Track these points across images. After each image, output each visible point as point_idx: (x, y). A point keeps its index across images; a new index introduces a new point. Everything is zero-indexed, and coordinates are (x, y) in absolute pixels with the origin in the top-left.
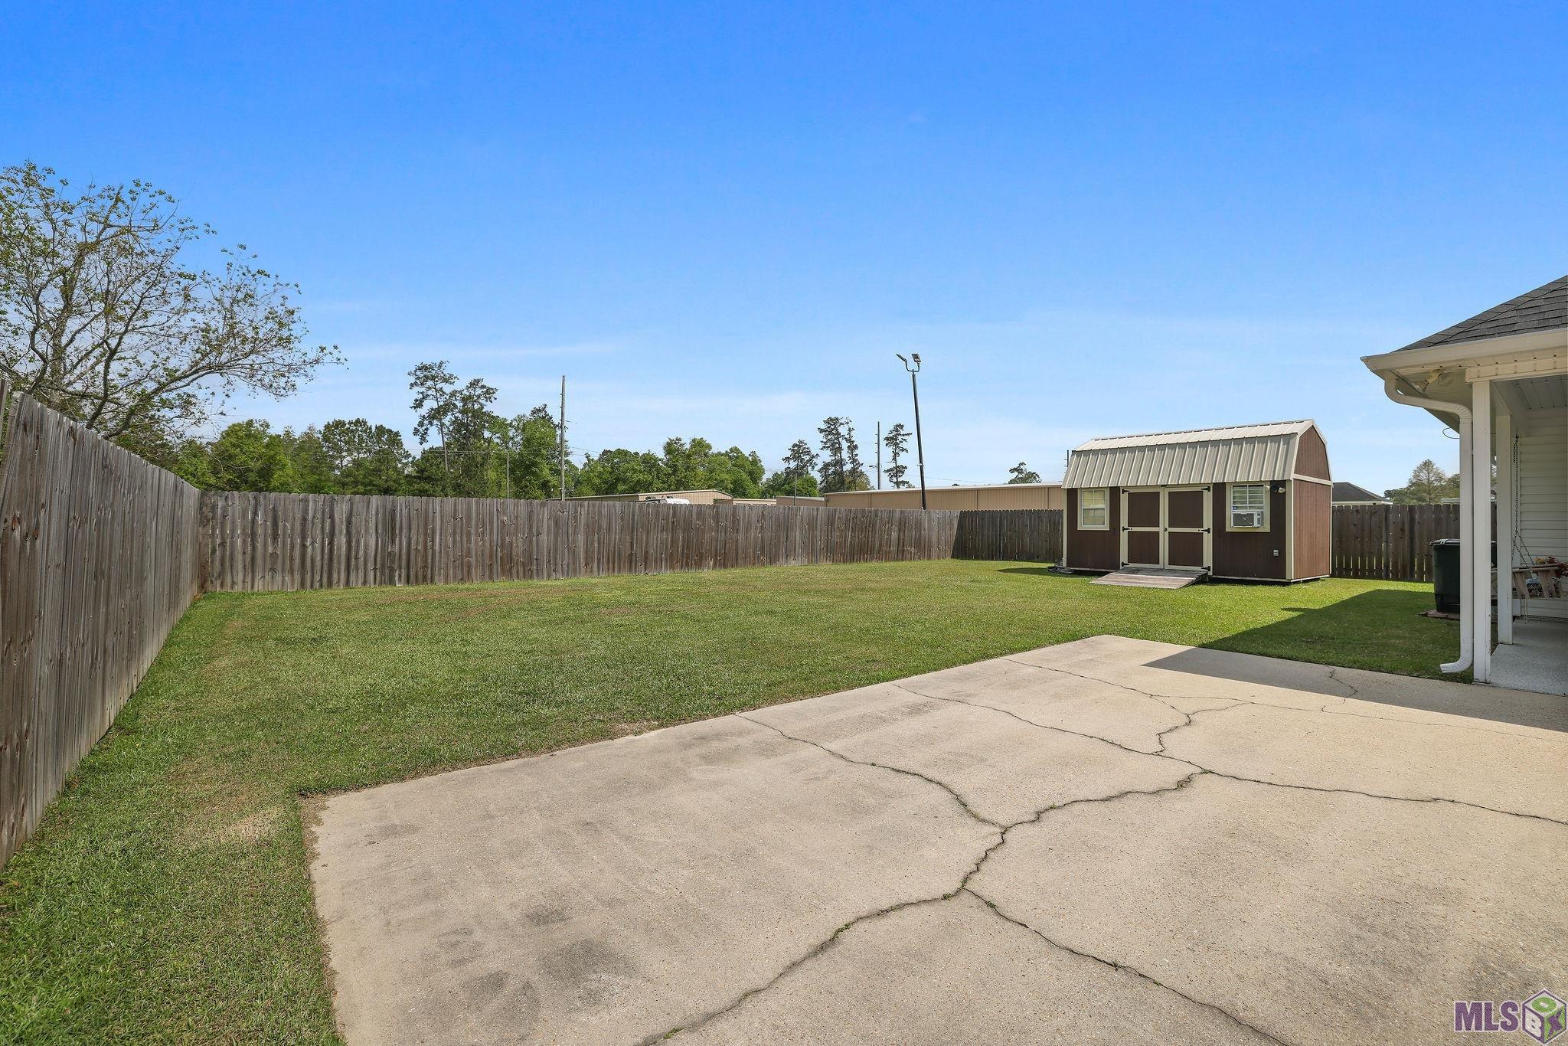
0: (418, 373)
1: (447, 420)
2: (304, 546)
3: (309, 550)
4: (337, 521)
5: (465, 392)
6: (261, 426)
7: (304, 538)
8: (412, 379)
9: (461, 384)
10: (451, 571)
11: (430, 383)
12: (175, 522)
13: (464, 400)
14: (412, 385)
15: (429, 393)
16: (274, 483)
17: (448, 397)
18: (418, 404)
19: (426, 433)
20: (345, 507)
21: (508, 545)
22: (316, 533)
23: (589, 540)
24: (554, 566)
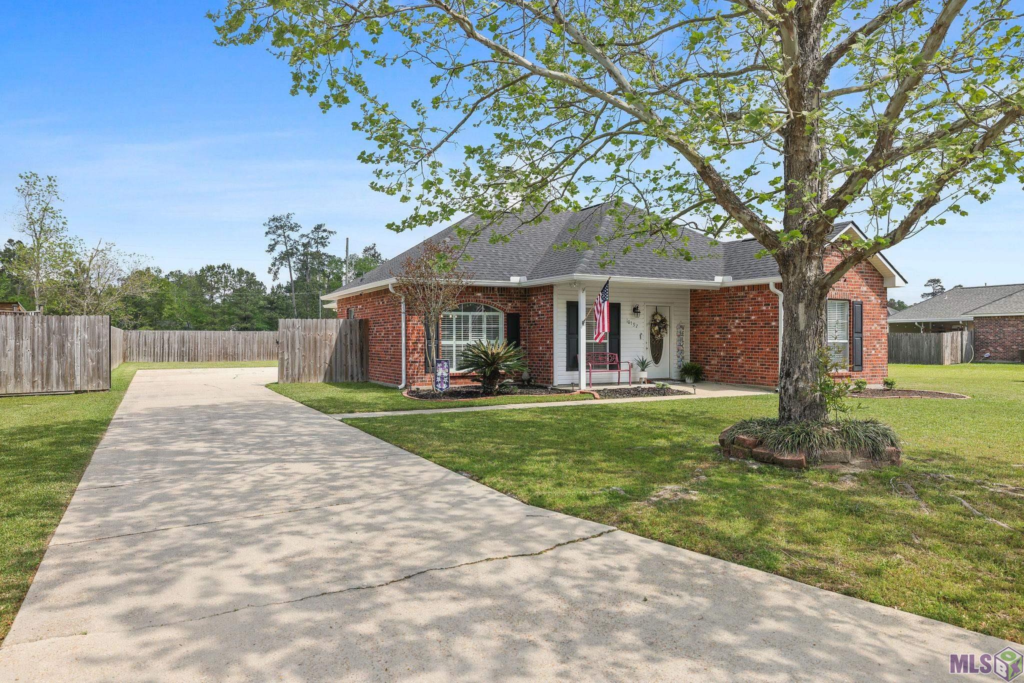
0: (271, 224)
1: (294, 260)
2: (154, 348)
3: (156, 349)
4: (165, 340)
5: (310, 236)
8: (267, 229)
10: (204, 357)
11: (280, 232)
13: (306, 245)
14: (267, 233)
15: (279, 239)
17: (293, 243)
18: (272, 248)
19: (277, 272)
21: (225, 349)
22: (158, 344)
23: (259, 348)
24: (244, 357)
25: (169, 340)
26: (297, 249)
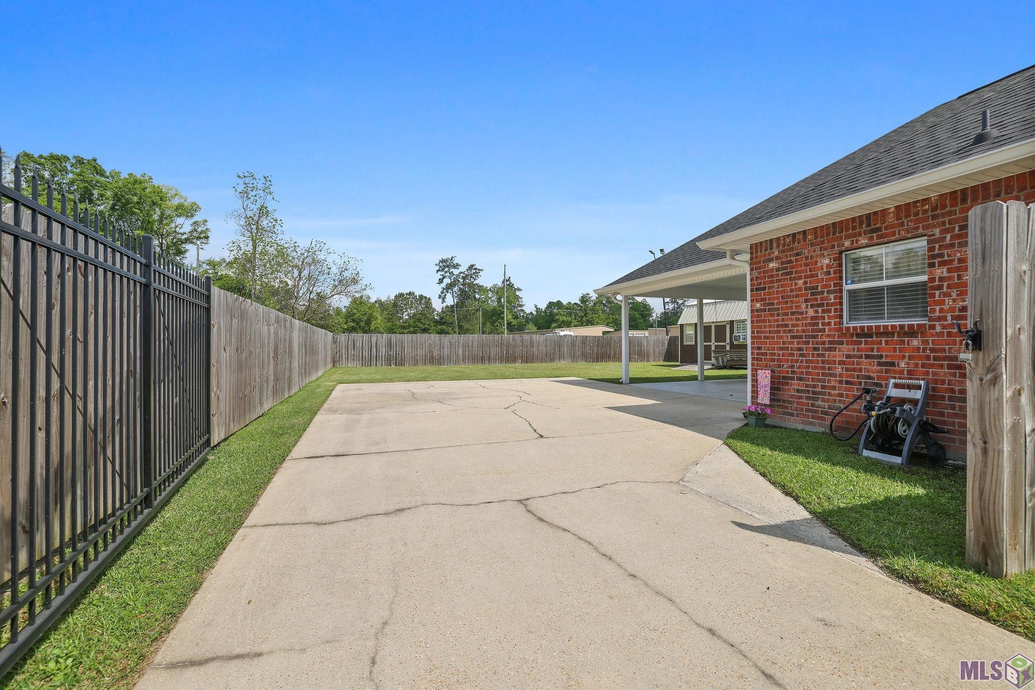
0: (440, 264)
1: (456, 289)
2: (362, 352)
3: (364, 353)
4: (373, 343)
5: (466, 273)
6: (367, 298)
7: (363, 349)
8: (437, 268)
9: (463, 268)
10: (411, 362)
11: (447, 269)
12: (325, 343)
13: (464, 278)
14: (437, 271)
15: (446, 275)
16: (372, 327)
17: (455, 277)
18: (441, 281)
19: (445, 297)
20: (375, 338)
21: (432, 352)
22: (366, 348)
23: (464, 351)
24: (450, 361)
25: (376, 344)
26: (458, 281)
